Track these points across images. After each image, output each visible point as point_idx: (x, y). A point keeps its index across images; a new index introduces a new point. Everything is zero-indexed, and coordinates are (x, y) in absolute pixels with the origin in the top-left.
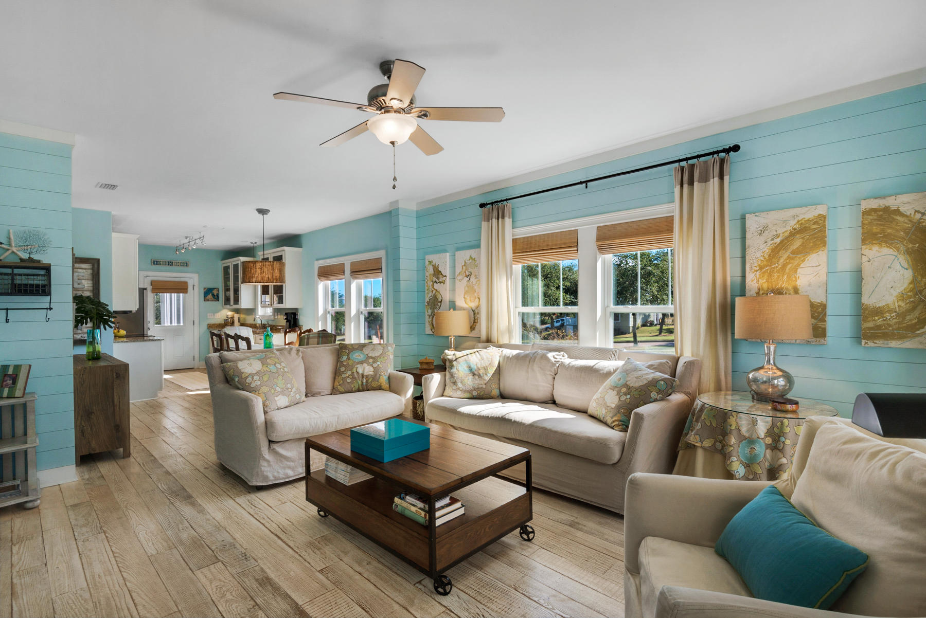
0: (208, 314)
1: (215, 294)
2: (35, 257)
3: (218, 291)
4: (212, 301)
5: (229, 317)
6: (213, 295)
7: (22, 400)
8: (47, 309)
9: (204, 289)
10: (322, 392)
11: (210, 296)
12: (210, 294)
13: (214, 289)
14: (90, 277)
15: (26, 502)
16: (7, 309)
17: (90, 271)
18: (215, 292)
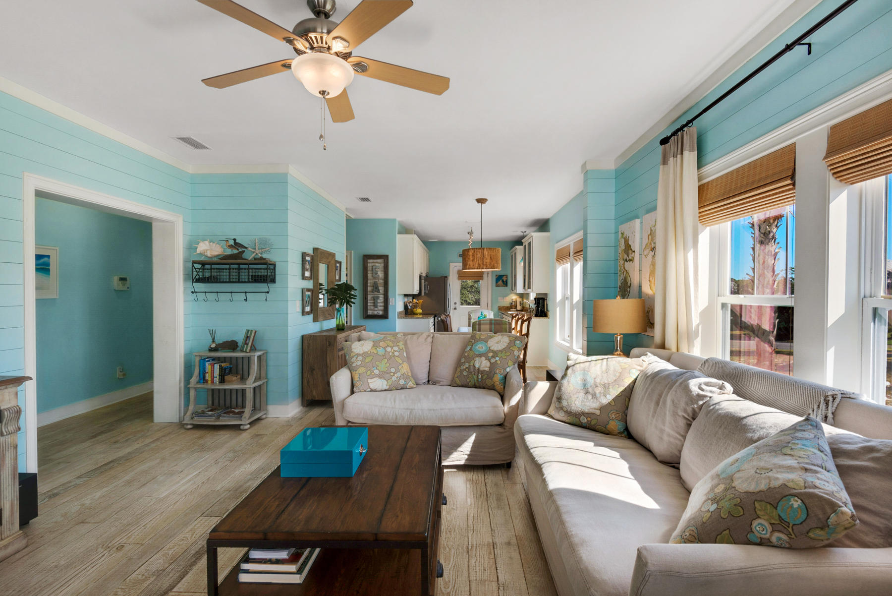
0: (499, 298)
1: (505, 280)
2: (264, 256)
3: (507, 277)
4: (502, 286)
5: (514, 300)
6: (503, 281)
7: (248, 355)
8: (266, 292)
9: (496, 276)
10: (442, 381)
11: (500, 282)
12: (501, 281)
13: (504, 276)
14: (383, 269)
15: (241, 425)
16: (246, 292)
17: (383, 265)
18: (505, 279)
